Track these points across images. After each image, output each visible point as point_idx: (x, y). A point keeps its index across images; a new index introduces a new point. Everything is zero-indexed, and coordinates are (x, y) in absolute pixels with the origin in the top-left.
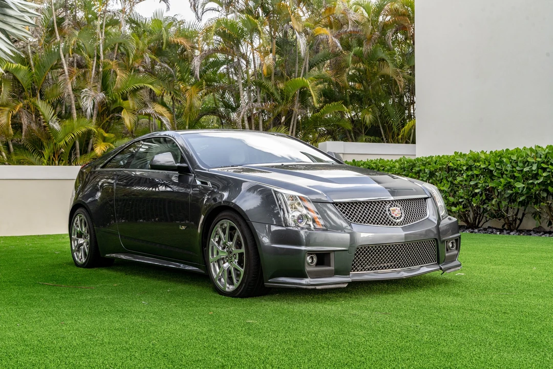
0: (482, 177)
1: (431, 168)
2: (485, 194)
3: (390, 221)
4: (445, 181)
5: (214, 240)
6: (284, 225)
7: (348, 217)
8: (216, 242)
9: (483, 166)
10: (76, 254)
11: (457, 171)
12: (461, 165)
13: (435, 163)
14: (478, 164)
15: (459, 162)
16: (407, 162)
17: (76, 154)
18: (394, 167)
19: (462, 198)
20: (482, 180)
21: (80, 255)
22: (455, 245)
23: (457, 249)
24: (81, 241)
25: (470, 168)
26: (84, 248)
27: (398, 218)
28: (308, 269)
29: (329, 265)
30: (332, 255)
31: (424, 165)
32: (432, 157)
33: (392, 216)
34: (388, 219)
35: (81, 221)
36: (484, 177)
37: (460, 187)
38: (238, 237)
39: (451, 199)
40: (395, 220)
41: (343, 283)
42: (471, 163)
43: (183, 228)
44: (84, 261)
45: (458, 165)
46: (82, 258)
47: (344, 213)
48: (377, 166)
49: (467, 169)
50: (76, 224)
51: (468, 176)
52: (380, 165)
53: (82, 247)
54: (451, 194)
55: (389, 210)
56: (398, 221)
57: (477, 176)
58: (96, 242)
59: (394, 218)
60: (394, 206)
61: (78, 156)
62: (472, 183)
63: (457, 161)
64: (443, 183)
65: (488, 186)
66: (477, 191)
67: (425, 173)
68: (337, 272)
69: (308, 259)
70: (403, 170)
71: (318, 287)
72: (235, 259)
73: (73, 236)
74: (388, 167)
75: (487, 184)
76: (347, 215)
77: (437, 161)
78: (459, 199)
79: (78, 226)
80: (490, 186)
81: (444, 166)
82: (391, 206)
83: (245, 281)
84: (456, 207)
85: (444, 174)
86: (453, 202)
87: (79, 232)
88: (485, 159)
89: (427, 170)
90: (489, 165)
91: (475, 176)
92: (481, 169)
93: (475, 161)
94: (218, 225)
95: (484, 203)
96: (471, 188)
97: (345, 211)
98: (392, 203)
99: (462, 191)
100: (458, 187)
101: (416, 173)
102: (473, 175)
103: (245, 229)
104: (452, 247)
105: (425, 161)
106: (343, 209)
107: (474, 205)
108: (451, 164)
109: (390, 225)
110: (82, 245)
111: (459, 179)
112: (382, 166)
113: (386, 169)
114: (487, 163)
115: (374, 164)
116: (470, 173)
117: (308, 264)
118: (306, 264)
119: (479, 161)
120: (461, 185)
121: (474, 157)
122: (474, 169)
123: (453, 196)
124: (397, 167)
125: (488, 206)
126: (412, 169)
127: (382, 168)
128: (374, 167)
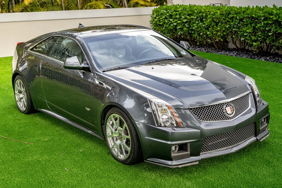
0: (274, 25)
1: (241, 17)
2: (275, 36)
3: (226, 116)
4: (249, 26)
5: (109, 124)
6: (156, 125)
7: (199, 117)
8: (111, 125)
9: (274, 19)
10: (19, 103)
11: (257, 20)
12: (260, 16)
13: (243, 13)
14: (272, 17)
15: (259, 14)
16: (225, 11)
17: (12, 4)
18: (217, 13)
19: (260, 37)
20: (273, 27)
21: (21, 105)
22: (266, 120)
23: (267, 122)
24: (21, 96)
25: (266, 19)
26: (23, 101)
27: (231, 114)
28: (173, 155)
29: (187, 151)
30: (189, 145)
31: (236, 14)
32: (241, 8)
33: (227, 114)
34: (224, 115)
35: (20, 83)
36: (275, 25)
37: (259, 30)
38: (126, 127)
39: (253, 38)
40: (229, 116)
41: (196, 161)
42: (267, 15)
43: (88, 109)
44: (24, 110)
45: (258, 16)
46: (22, 106)
47: (196, 115)
48: (205, 11)
49: (264, 20)
50: (17, 84)
51: (264, 24)
52: (207, 10)
53: (22, 100)
54: (253, 34)
55: (225, 109)
56: (231, 116)
57: (271, 24)
58: (31, 100)
59: (229, 114)
60: (229, 106)
61: (14, 5)
62: (267, 29)
63: (258, 13)
64: (248, 27)
65: (277, 31)
66: (270, 34)
67: (236, 19)
68: (192, 155)
69: (173, 148)
70: (222, 15)
71: (179, 166)
72: (124, 139)
73: (16, 92)
74: (212, 13)
75: (277, 30)
76: (198, 116)
77: (244, 11)
78: (258, 38)
79: (18, 86)
80: (278, 31)
81: (249, 16)
82: (227, 106)
83: (131, 157)
84: (256, 42)
85: (249, 21)
86: (254, 40)
87: (19, 90)
88: (276, 14)
89: (238, 18)
90: (279, 18)
91: (269, 24)
92: (273, 20)
93: (269, 14)
94: (112, 116)
95: (273, 41)
96: (266, 32)
97: (197, 113)
98: (228, 104)
99: (260, 33)
100: (258, 30)
101: (230, 18)
102: (268, 24)
103: (130, 124)
104: (264, 122)
105: (237, 11)
106: (195, 112)
107: (268, 43)
108: (254, 15)
109: (226, 119)
110: (22, 98)
111: (259, 25)
112: (208, 11)
113: (211, 13)
114: (277, 16)
115: (203, 9)
116: (266, 22)
117: (173, 152)
118: (172, 152)
119: (272, 15)
120: (260, 29)
121: (269, 12)
122: (268, 19)
123: (255, 36)
124: (219, 13)
125: (276, 43)
126: (228, 16)
127: (209, 13)
128: (203, 12)
